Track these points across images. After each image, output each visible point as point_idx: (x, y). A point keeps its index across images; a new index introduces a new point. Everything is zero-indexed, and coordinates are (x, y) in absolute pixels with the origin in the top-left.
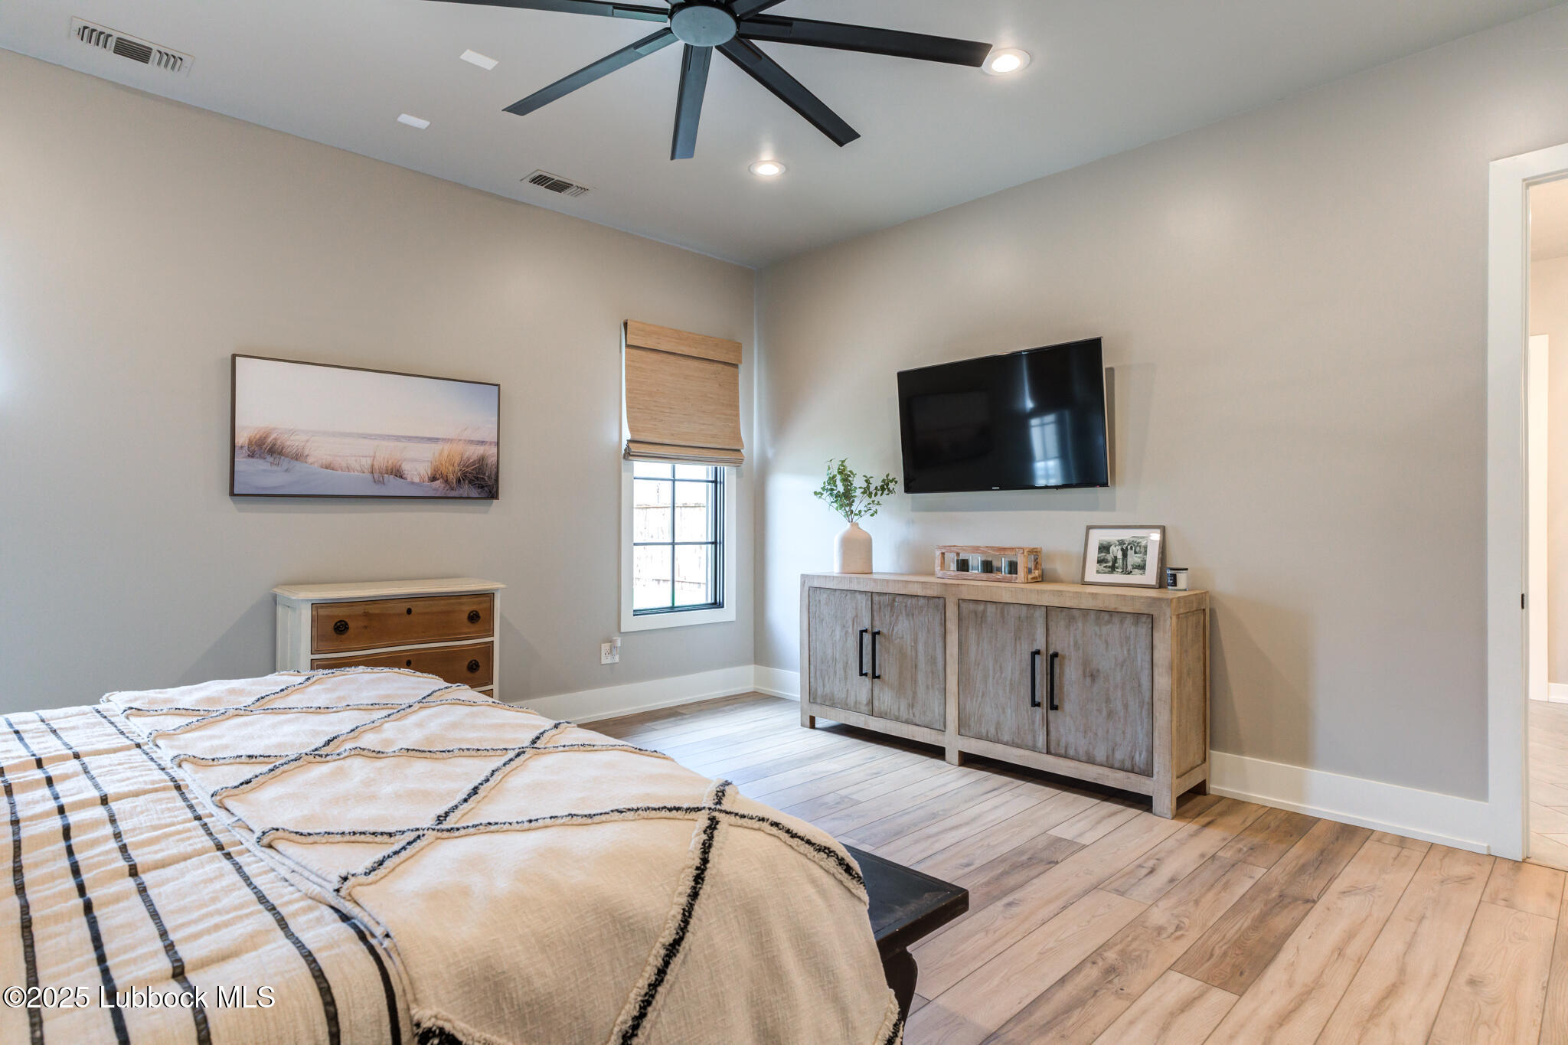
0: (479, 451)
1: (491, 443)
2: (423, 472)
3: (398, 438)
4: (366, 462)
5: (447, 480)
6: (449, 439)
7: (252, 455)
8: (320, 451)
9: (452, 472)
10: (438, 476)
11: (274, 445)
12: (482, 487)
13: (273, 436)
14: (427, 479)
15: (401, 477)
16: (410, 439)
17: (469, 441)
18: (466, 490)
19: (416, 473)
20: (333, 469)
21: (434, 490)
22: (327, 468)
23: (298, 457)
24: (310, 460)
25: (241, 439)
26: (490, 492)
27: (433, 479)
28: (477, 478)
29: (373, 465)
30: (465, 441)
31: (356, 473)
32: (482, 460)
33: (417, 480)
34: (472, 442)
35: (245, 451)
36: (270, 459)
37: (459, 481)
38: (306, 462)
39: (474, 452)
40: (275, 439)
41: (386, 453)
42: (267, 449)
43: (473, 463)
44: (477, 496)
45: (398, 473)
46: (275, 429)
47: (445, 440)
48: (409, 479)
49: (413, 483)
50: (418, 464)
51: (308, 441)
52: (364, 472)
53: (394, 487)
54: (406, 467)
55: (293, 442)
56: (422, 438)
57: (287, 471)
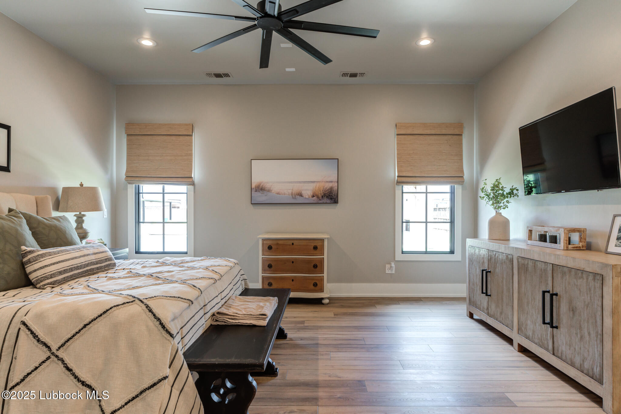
0: (330, 185)
1: (335, 182)
2: (309, 194)
3: (300, 182)
4: (290, 191)
5: (318, 197)
6: (319, 181)
7: (256, 191)
8: (276, 188)
9: (320, 194)
10: (315, 195)
11: (262, 187)
12: (332, 199)
13: (262, 184)
14: (311, 196)
15: (302, 196)
16: (305, 182)
17: (326, 181)
18: (325, 200)
19: (307, 194)
20: (280, 194)
21: (314, 200)
22: (277, 194)
23: (269, 191)
24: (273, 191)
25: (253, 186)
26: (335, 201)
27: (313, 196)
28: (330, 196)
29: (292, 192)
30: (325, 181)
31: (287, 195)
32: (331, 188)
33: (307, 197)
34: (327, 182)
35: (254, 190)
36: (261, 192)
37: (322, 197)
38: (271, 192)
39: (328, 186)
40: (263, 185)
41: (296, 188)
42: (260, 189)
43: (328, 190)
44: (330, 202)
45: (301, 195)
46: (262, 182)
47: (317, 182)
48: (305, 197)
49: (306, 198)
50: (308, 191)
51: (272, 185)
52: (289, 195)
53: (299, 200)
54: (304, 193)
55: (268, 186)
56: (309, 182)
57: (266, 195)
